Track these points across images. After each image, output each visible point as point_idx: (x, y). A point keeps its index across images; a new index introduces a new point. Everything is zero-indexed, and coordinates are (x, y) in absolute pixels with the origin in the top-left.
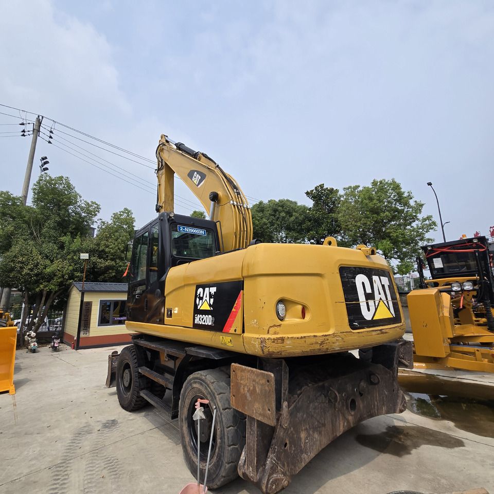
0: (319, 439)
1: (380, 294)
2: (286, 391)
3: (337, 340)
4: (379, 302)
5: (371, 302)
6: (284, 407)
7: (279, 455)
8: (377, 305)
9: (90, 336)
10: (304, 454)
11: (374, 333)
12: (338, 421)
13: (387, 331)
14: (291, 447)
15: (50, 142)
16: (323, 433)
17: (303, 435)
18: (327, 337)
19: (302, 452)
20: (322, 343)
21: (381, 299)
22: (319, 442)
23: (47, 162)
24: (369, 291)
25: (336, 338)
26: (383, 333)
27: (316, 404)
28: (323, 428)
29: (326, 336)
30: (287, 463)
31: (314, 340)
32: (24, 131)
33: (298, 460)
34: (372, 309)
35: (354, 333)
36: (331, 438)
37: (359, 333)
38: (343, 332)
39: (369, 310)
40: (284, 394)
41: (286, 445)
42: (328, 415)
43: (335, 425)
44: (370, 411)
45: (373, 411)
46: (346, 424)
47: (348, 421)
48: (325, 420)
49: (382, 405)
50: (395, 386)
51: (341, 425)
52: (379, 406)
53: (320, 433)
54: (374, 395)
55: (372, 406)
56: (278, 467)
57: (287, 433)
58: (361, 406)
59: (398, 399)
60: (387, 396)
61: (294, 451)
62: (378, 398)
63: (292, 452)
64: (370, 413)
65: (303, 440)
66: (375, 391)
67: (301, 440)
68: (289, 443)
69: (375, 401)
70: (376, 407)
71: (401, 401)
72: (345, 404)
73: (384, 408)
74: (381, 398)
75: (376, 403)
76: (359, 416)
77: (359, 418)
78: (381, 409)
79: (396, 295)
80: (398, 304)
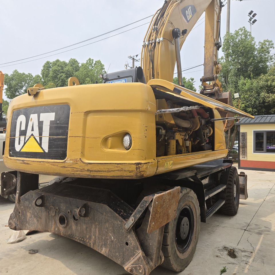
0: (37, 223)
1: (33, 130)
2: (18, 185)
4: (30, 137)
5: (22, 138)
8: (26, 140)
9: (248, 160)
11: (18, 161)
12: (51, 223)
13: (29, 162)
14: (22, 215)
17: (29, 214)
19: (27, 222)
21: (32, 135)
22: (36, 225)
23: (255, 15)
24: (23, 128)
26: (25, 163)
28: (40, 220)
30: (19, 221)
33: (24, 224)
34: (22, 143)
35: (9, 158)
39: (19, 144)
40: (18, 187)
41: (19, 213)
42: (43, 214)
43: (48, 224)
44: (83, 238)
45: (87, 241)
46: (56, 229)
47: (59, 229)
48: (41, 215)
49: (102, 245)
50: (130, 240)
51: (52, 227)
52: (98, 243)
53: (38, 221)
54: (92, 229)
55: (88, 237)
56: (14, 219)
57: (20, 207)
58: (74, 227)
59: (133, 257)
60: (112, 241)
61: (24, 219)
62: (97, 235)
63: (22, 218)
64: (83, 239)
65: (28, 217)
66: (94, 226)
67: (27, 216)
68: (21, 213)
69: (92, 235)
70: (92, 240)
71: (135, 262)
72: (57, 215)
73: (104, 249)
74: (104, 238)
75: (94, 237)
76: (69, 233)
77: (69, 234)
78: (100, 247)
79: (68, 130)
80: (66, 140)
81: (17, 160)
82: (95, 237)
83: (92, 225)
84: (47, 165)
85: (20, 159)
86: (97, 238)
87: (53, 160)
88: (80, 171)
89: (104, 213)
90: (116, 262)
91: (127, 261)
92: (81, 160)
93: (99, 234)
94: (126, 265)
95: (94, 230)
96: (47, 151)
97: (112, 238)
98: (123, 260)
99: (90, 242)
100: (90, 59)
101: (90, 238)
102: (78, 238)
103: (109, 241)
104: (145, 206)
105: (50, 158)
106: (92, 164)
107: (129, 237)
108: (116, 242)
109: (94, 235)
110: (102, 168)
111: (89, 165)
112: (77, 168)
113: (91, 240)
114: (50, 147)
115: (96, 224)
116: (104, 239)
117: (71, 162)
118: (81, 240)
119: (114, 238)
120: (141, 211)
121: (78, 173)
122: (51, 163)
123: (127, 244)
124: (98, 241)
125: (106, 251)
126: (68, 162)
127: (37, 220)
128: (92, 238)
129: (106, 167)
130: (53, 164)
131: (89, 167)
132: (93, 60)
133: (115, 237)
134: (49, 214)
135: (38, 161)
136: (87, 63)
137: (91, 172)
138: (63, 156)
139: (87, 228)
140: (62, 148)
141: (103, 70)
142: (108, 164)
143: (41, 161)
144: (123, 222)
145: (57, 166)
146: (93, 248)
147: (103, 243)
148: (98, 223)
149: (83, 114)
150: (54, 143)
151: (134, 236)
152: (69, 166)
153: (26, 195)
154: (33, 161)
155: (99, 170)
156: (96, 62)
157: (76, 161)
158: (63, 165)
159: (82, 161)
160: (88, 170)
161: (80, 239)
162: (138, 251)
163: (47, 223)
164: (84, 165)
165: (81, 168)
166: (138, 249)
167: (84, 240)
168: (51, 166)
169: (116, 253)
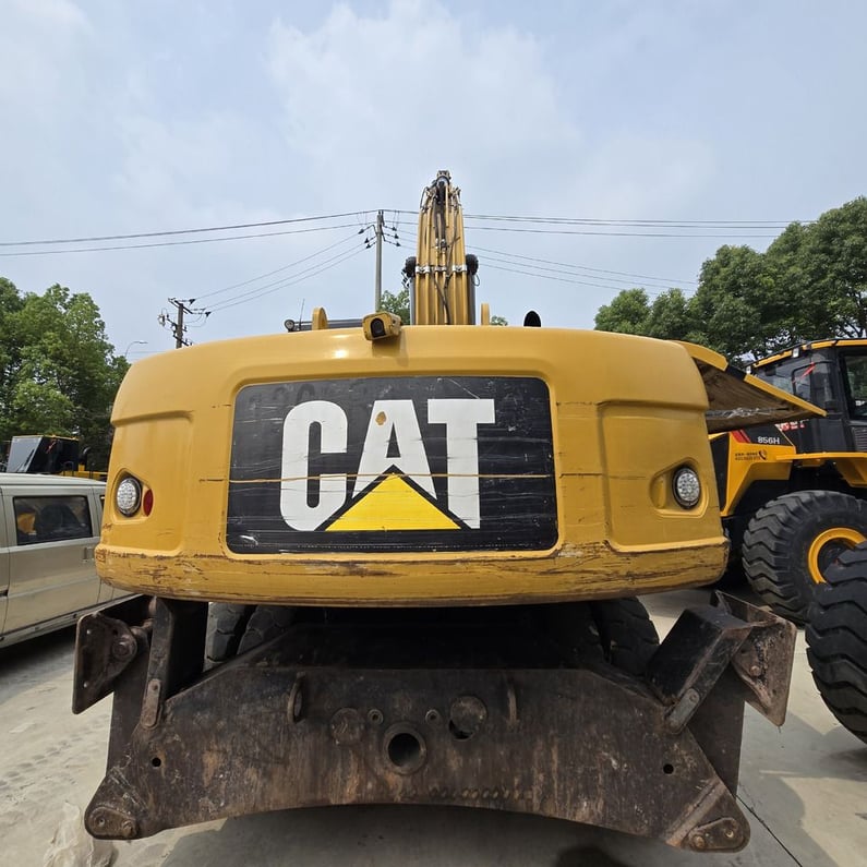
0: (260, 784)
1: (394, 453)
2: (159, 658)
3: (186, 572)
4: (382, 478)
5: (333, 481)
6: (150, 688)
7: (134, 775)
8: (359, 488)
10: (207, 798)
12: (339, 770)
14: (169, 771)
15: (398, 245)
16: (276, 777)
17: (211, 760)
18: (163, 563)
19: (201, 792)
20: (156, 575)
21: (394, 470)
22: (258, 793)
24: (334, 447)
25: (183, 568)
26: (359, 573)
27: (261, 709)
28: (280, 768)
29: (162, 558)
30: (154, 796)
31: (141, 565)
32: (367, 241)
33: (187, 803)
35: (232, 561)
36: (305, 798)
37: (249, 562)
38: (202, 556)
39: (313, 504)
40: (156, 664)
41: (157, 762)
42: (300, 745)
43: (326, 775)
44: (496, 789)
45: (517, 795)
46: (370, 786)
47: (382, 783)
48: (287, 751)
49: (577, 792)
50: (681, 755)
51: (349, 783)
52: (558, 791)
53: (267, 775)
54: (535, 754)
55: (516, 781)
56: (121, 794)
57: (162, 741)
58: (455, 763)
59: (691, 803)
60: (614, 774)
61: (180, 782)
62: (555, 767)
63: (174, 781)
64: (496, 795)
65: (210, 771)
66: (540, 743)
67: (203, 768)
68: (166, 762)
69: (536, 771)
70: (536, 788)
71: (707, 815)
72: (375, 737)
73: (585, 804)
74: (579, 772)
75: (541, 777)
76: (435, 785)
77: (435, 790)
78: (568, 802)
79: (553, 455)
80: (550, 485)
81: (308, 563)
82: (548, 775)
83: (535, 741)
84: (480, 570)
85: (328, 559)
86: (555, 776)
87: (508, 554)
88: (604, 580)
89: (583, 697)
90: (634, 833)
91: (673, 819)
92: (609, 547)
93: (564, 761)
94: (672, 833)
95: (542, 754)
96: (474, 522)
97: (614, 762)
98: (660, 818)
99: (530, 797)
100: (58, 286)
101: (528, 782)
102: (474, 795)
103: (600, 776)
104: (730, 652)
105: (492, 549)
106: (641, 556)
107: (676, 746)
108: (626, 773)
109: (543, 772)
110: (663, 564)
111: (633, 559)
112: (595, 573)
113: (531, 790)
114: (485, 510)
115: (552, 732)
116: (584, 774)
117: (579, 553)
118: (489, 798)
119: (620, 762)
120: (716, 669)
121: (595, 586)
122: (501, 564)
123: (668, 769)
124: (559, 786)
125: (593, 808)
126: (568, 555)
127: (264, 774)
128: (536, 782)
129: (671, 561)
130: (508, 565)
131: (632, 566)
132: (67, 289)
133: (623, 759)
134: (331, 738)
135: (437, 562)
136: (48, 295)
137: (633, 579)
138: (545, 536)
139: (512, 754)
140: (540, 512)
141: (97, 319)
142: (676, 550)
143: (456, 561)
144: (654, 709)
145: (526, 570)
146: (541, 813)
147: (581, 786)
148: (557, 731)
149: (594, 408)
150: (503, 496)
151: (693, 742)
152: (570, 569)
153: (202, 688)
154: (414, 562)
155: (656, 571)
156: (76, 296)
157: (593, 550)
158: (550, 565)
159: (613, 550)
160: (629, 575)
161: (485, 795)
162: (707, 781)
163: (322, 773)
164: (619, 559)
165: (609, 571)
166: (707, 775)
167: (501, 794)
168: (501, 574)
169: (632, 805)
